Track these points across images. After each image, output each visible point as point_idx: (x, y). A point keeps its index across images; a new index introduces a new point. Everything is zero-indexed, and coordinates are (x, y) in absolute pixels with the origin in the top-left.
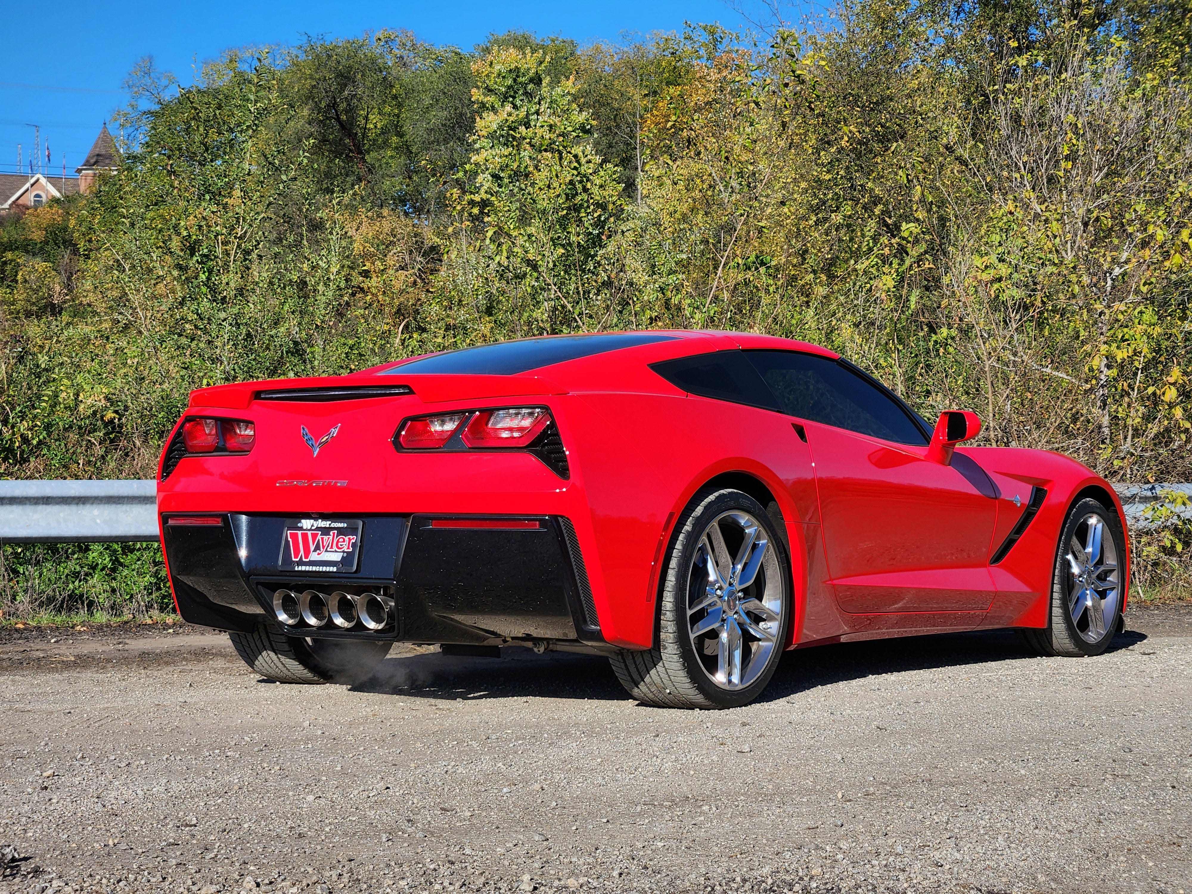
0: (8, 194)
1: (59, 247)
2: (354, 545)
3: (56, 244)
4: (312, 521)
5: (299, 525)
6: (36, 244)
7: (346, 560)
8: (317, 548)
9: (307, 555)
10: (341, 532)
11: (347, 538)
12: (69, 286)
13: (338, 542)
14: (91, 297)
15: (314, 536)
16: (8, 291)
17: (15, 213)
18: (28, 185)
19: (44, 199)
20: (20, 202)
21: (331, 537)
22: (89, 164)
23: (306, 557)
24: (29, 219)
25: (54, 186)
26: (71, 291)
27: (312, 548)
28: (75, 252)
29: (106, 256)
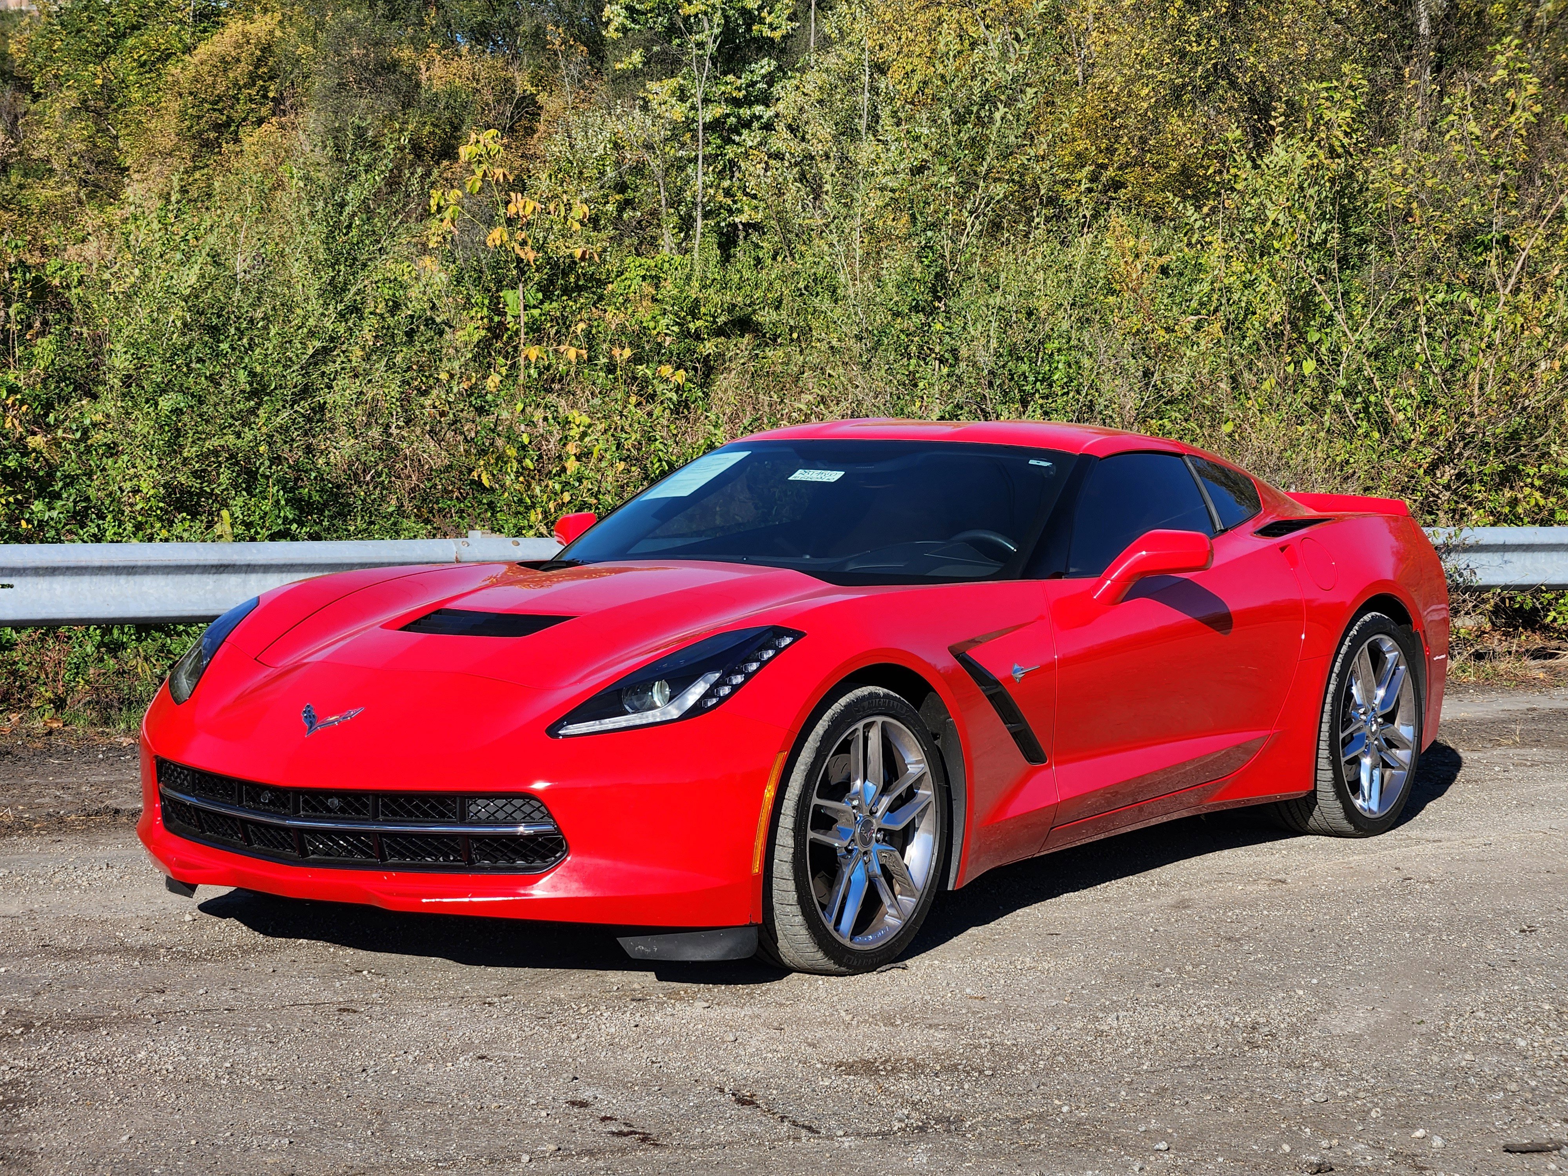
12: (13, 134)
26: (16, 140)
28: (21, 87)
29: (70, 97)
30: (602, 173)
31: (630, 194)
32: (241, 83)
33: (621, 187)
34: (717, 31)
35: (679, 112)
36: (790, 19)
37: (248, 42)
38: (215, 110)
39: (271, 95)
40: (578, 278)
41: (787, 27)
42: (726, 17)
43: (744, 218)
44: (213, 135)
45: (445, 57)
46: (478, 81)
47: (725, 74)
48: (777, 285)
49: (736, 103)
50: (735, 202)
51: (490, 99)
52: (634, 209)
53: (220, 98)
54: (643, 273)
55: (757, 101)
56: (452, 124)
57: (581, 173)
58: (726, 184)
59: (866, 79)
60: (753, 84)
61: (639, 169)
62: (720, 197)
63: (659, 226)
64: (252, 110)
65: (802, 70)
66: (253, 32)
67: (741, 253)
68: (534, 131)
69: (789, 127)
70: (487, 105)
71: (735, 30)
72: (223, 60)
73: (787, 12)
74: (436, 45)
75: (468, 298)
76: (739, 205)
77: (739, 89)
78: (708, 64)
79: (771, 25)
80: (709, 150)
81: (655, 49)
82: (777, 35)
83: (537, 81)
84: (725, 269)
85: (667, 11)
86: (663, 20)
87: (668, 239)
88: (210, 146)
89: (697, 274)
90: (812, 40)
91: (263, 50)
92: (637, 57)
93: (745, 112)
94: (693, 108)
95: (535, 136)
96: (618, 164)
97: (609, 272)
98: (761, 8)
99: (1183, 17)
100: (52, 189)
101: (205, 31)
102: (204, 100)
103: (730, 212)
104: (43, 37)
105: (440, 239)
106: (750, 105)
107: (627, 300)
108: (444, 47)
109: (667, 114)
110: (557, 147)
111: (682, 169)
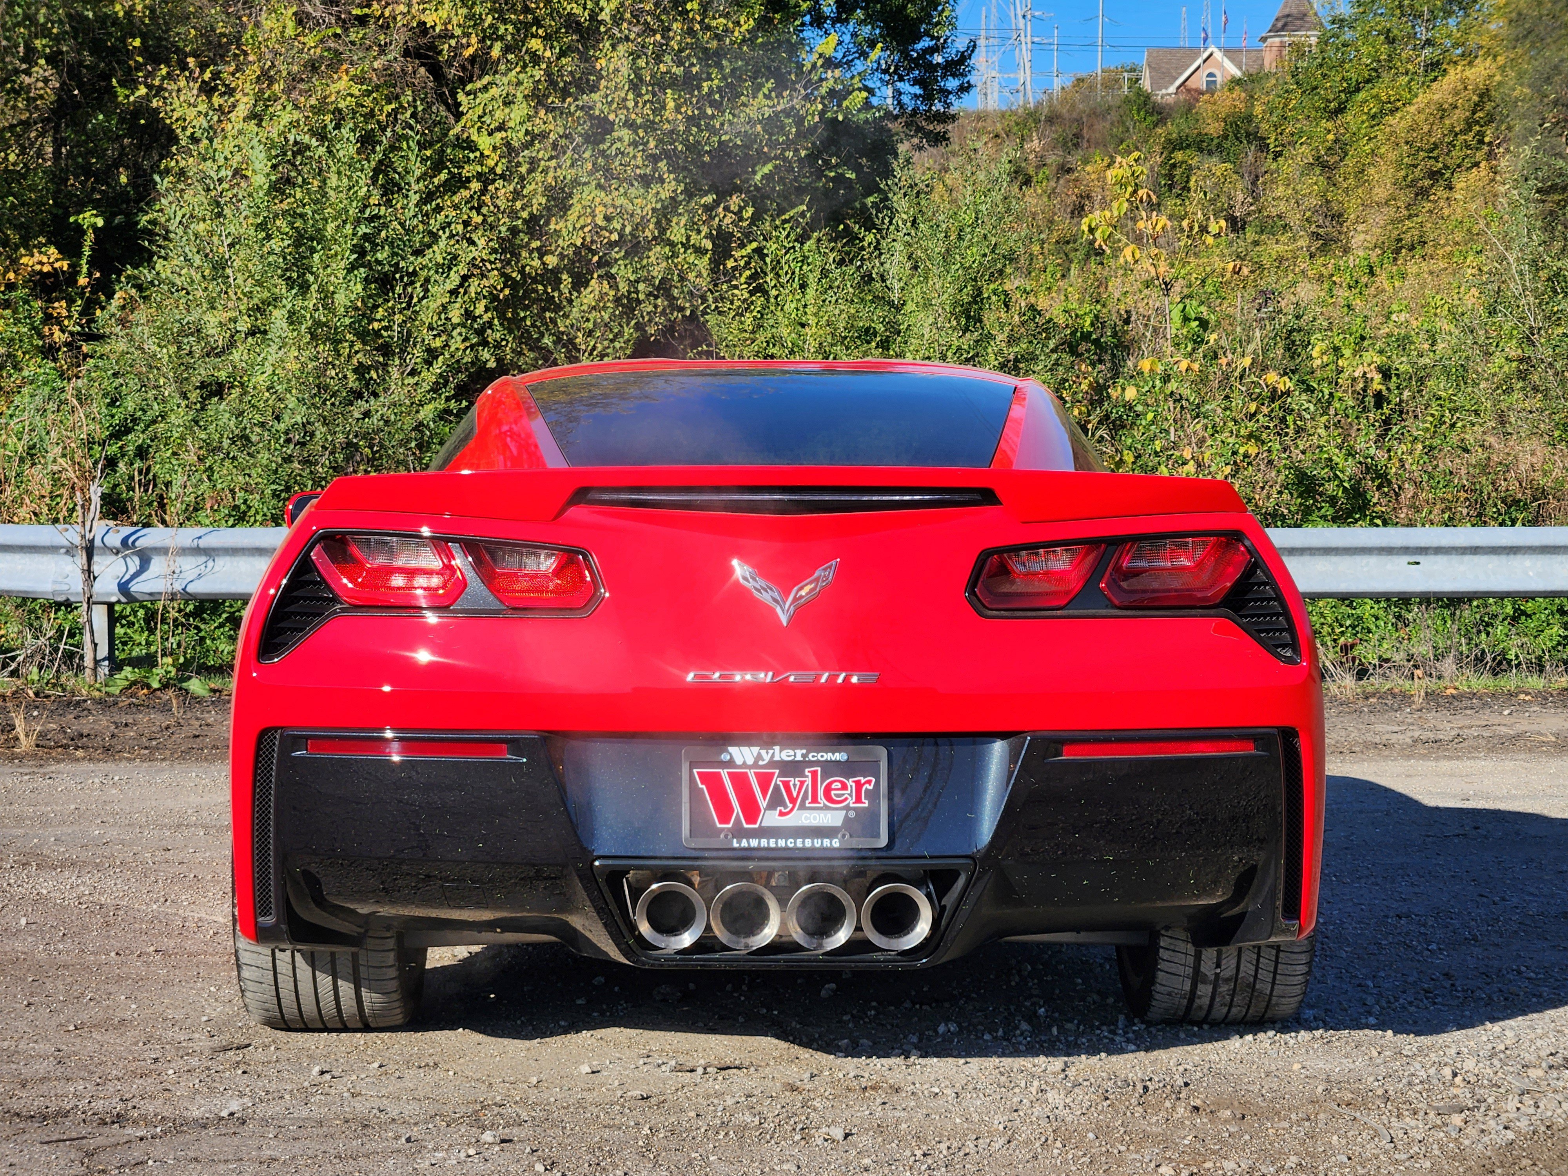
0: (1174, 74)
1: (1241, 142)
3: (1237, 138)
6: (1212, 140)
8: (776, 803)
9: (752, 817)
12: (1253, 193)
13: (828, 789)
14: (1282, 207)
15: (764, 779)
16: (1179, 202)
17: (1185, 101)
18: (1199, 61)
19: (1219, 79)
20: (1190, 84)
22: (1276, 30)
23: (751, 821)
24: (1203, 106)
25: (1232, 60)
26: (1256, 199)
28: (1263, 147)
29: (1303, 153)
32: (1457, 129)
37: (1466, 88)
38: (1430, 158)
39: (1487, 140)
44: (1427, 182)
53: (1436, 146)
64: (1467, 156)
66: (1472, 77)
72: (1441, 109)
88: (1423, 193)
91: (1481, 96)
100: (1284, 244)
101: (1435, 79)
102: (1420, 149)
104: (1280, 96)
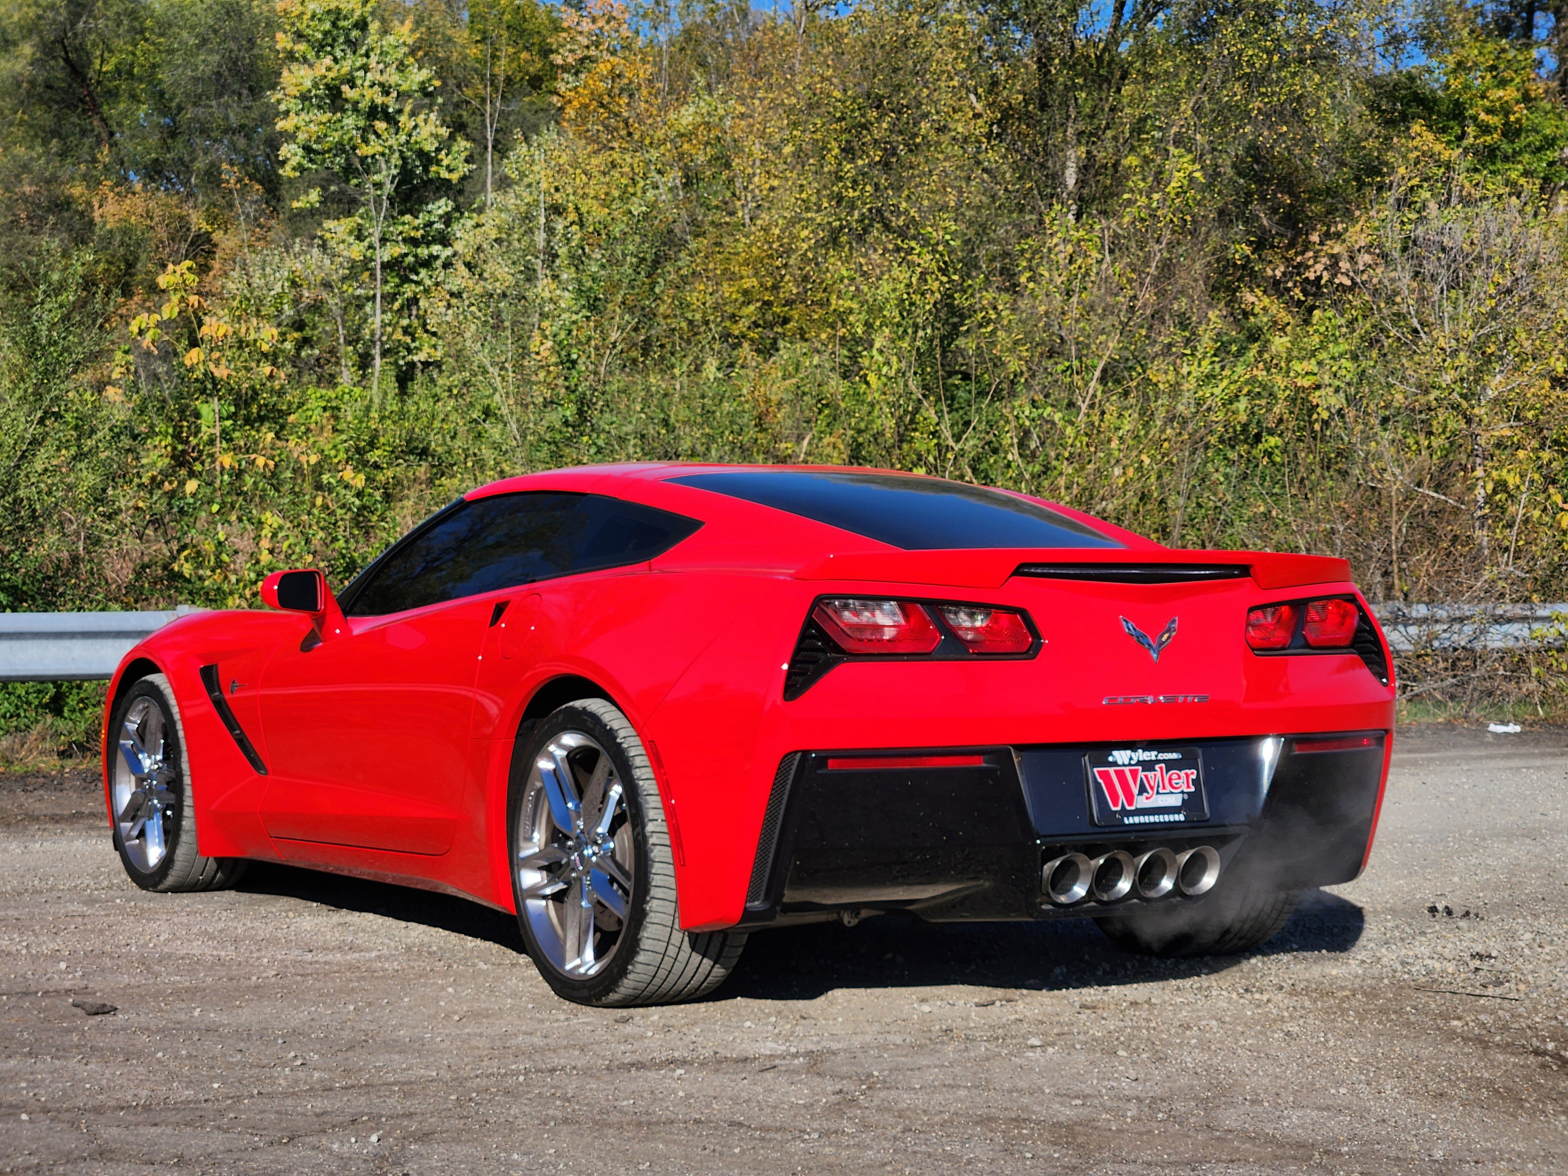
2: (1196, 782)
4: (1129, 752)
5: (1110, 759)
7: (1190, 803)
8: (1142, 790)
9: (1130, 801)
10: (1171, 765)
11: (1182, 774)
13: (1170, 780)
15: (1134, 774)
21: (1159, 774)
23: (1130, 804)
27: (1135, 790)
30: (281, 312)
31: (308, 332)
33: (299, 325)
34: (395, 172)
35: (357, 251)
36: (467, 161)
40: (260, 407)
41: (464, 169)
42: (403, 158)
43: (422, 356)
45: (118, 194)
46: (152, 218)
47: (402, 213)
48: (454, 417)
49: (414, 242)
50: (413, 341)
51: (164, 235)
52: (312, 347)
54: (324, 404)
55: (434, 241)
56: (126, 261)
57: (258, 310)
58: (405, 322)
59: (542, 220)
60: (430, 224)
61: (317, 307)
62: (398, 335)
63: (337, 364)
65: (480, 211)
67: (417, 386)
68: (210, 269)
69: (468, 265)
70: (162, 242)
71: (412, 172)
73: (464, 155)
74: (109, 183)
75: (152, 427)
76: (417, 344)
77: (416, 229)
78: (386, 204)
79: (448, 167)
80: (388, 288)
81: (332, 188)
82: (454, 177)
83: (212, 219)
84: (403, 401)
85: (344, 151)
86: (340, 160)
87: (347, 376)
89: (376, 406)
90: (489, 181)
92: (314, 196)
93: (423, 252)
94: (371, 247)
95: (211, 274)
96: (296, 302)
97: (290, 403)
98: (438, 150)
99: (840, 164)
103: (409, 350)
105: (123, 370)
106: (428, 244)
107: (308, 430)
108: (117, 185)
109: (345, 253)
110: (234, 285)
111: (360, 307)
